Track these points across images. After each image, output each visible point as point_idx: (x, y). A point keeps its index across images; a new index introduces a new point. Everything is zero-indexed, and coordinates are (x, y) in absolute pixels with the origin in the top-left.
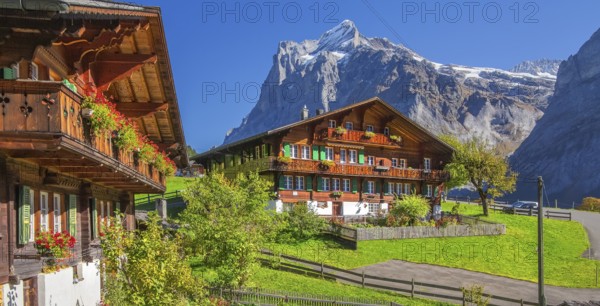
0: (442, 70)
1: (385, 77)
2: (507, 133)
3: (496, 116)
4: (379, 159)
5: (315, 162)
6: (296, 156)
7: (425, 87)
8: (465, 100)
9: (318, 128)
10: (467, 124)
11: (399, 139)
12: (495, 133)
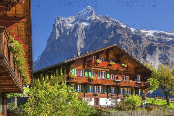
0: (135, 32)
1: (108, 36)
2: (167, 64)
3: (161, 55)
4: (116, 76)
5: (87, 77)
6: (77, 74)
7: (127, 41)
8: (146, 47)
9: (87, 60)
10: (147, 59)
11: (126, 66)
12: (160, 64)
